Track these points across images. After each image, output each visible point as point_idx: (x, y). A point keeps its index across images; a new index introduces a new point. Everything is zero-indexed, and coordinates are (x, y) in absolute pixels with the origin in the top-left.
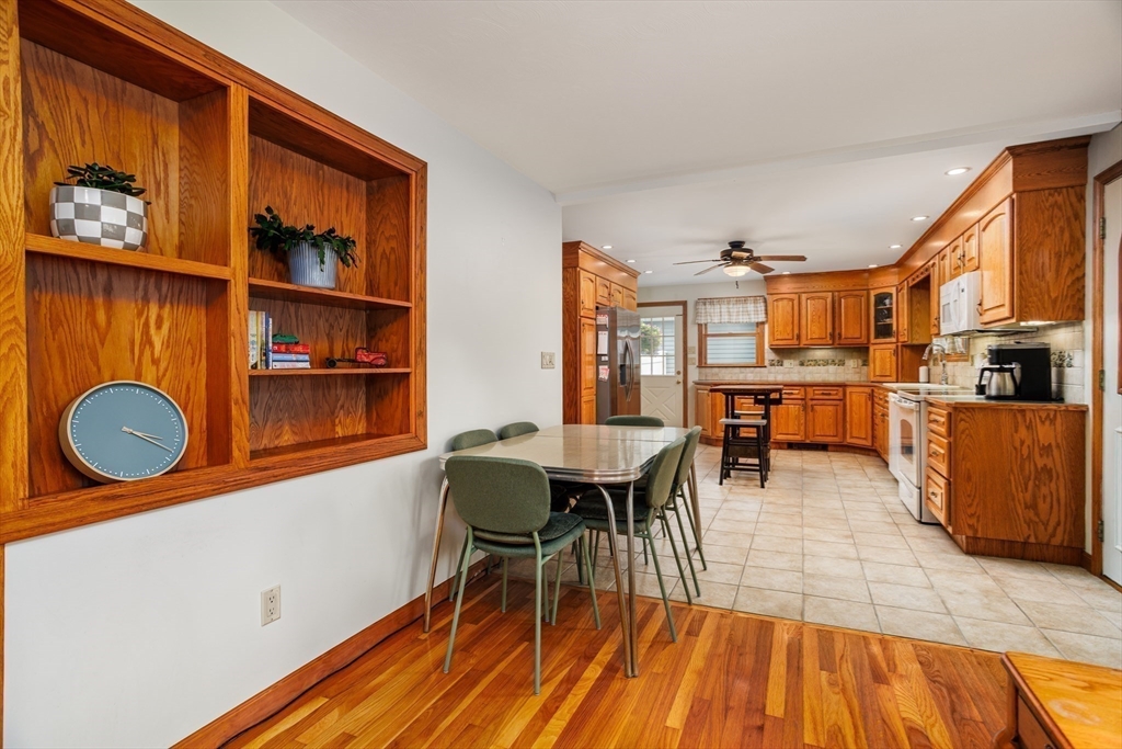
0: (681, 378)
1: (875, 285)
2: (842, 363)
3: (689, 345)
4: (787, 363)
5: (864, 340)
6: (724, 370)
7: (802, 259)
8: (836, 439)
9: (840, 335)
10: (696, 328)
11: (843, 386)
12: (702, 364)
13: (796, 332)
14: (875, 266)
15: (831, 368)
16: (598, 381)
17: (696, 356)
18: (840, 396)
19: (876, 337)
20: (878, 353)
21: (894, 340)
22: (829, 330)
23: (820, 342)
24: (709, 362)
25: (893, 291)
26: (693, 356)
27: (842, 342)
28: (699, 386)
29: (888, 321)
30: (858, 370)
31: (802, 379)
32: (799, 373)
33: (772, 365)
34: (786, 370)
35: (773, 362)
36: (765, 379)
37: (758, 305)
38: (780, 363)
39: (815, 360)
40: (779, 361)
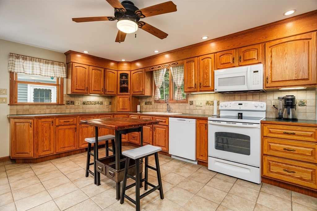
2: (102, 103)
4: (76, 104)
9: (106, 89)
12: (14, 103)
13: (87, 86)
15: (97, 106)
17: (7, 96)
19: (120, 92)
20: (121, 99)
21: (129, 94)
22: (102, 87)
23: (98, 92)
26: (4, 97)
27: (107, 93)
30: (108, 106)
31: (84, 112)
32: (83, 108)
33: (68, 104)
34: (76, 107)
35: (69, 102)
36: (64, 112)
37: (61, 67)
38: (73, 103)
39: (90, 102)
40: (72, 102)
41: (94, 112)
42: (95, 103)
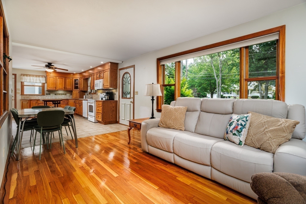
1: (75, 77)
2: (66, 94)
3: (17, 88)
4: (51, 95)
5: (72, 89)
6: (31, 96)
7: (67, 70)
9: (66, 88)
10: (20, 83)
11: (68, 100)
12: (22, 94)
13: (55, 86)
14: (75, 73)
15: (63, 96)
17: (20, 91)
18: (67, 102)
19: (74, 89)
20: (75, 92)
21: (79, 90)
22: (64, 86)
23: (61, 89)
24: (25, 94)
25: (79, 79)
26: (19, 92)
27: (67, 89)
28: (23, 101)
29: (77, 85)
30: (70, 96)
32: (55, 97)
35: (47, 94)
39: (59, 94)
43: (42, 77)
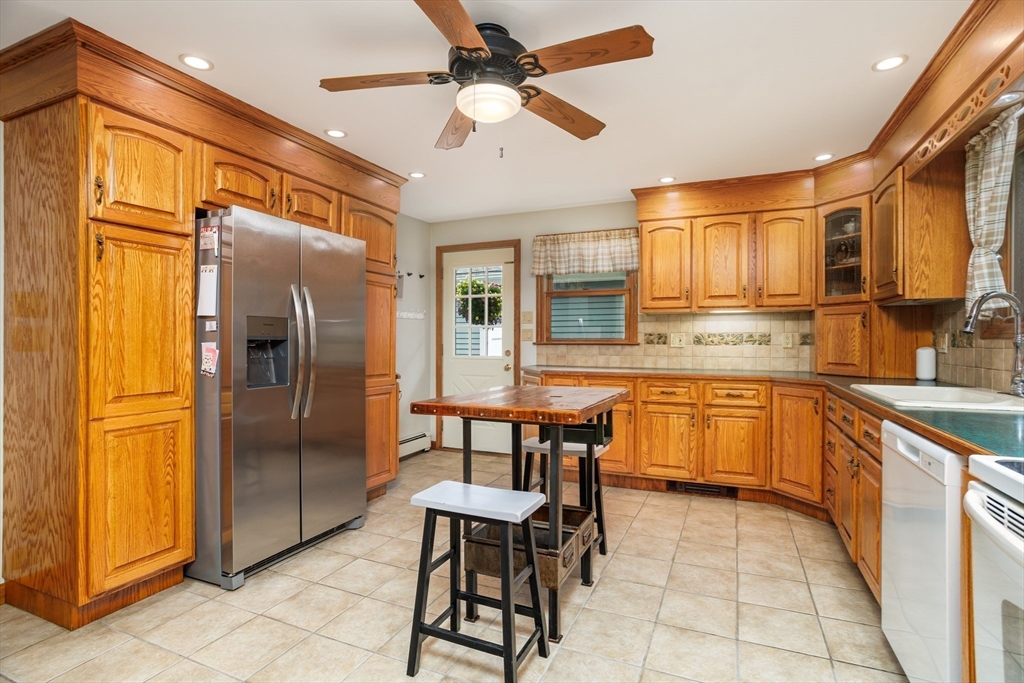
0: (510, 361)
1: (829, 196)
2: (766, 339)
3: (523, 309)
4: (673, 338)
6: (574, 349)
8: (751, 481)
9: (767, 287)
10: (534, 281)
11: (767, 382)
12: (542, 340)
13: (686, 282)
15: (748, 349)
16: (199, 376)
17: (533, 326)
19: (829, 292)
20: (831, 322)
21: (865, 297)
22: (744, 281)
23: (734, 301)
24: (553, 336)
25: (863, 203)
26: (529, 327)
27: (766, 303)
29: (851, 261)
30: (794, 352)
31: (698, 367)
32: (694, 356)
33: (650, 342)
34: (673, 351)
35: (652, 337)
36: (639, 365)
37: (627, 242)
38: (663, 339)
39: (720, 335)
40: (660, 336)
41: (732, 370)
42: (738, 340)
43: (623, 237)
